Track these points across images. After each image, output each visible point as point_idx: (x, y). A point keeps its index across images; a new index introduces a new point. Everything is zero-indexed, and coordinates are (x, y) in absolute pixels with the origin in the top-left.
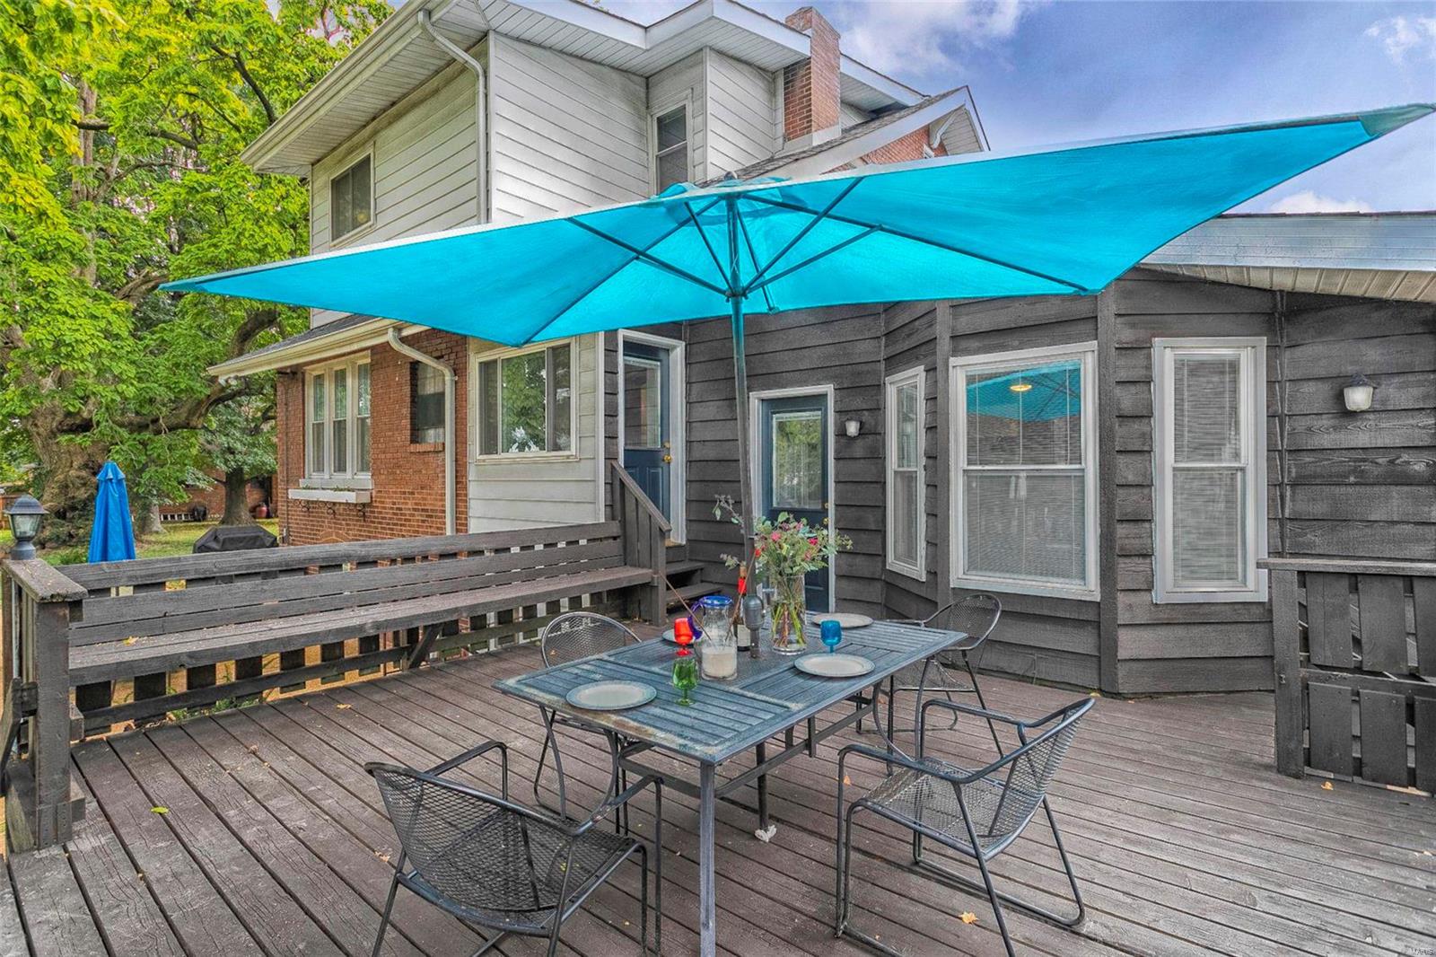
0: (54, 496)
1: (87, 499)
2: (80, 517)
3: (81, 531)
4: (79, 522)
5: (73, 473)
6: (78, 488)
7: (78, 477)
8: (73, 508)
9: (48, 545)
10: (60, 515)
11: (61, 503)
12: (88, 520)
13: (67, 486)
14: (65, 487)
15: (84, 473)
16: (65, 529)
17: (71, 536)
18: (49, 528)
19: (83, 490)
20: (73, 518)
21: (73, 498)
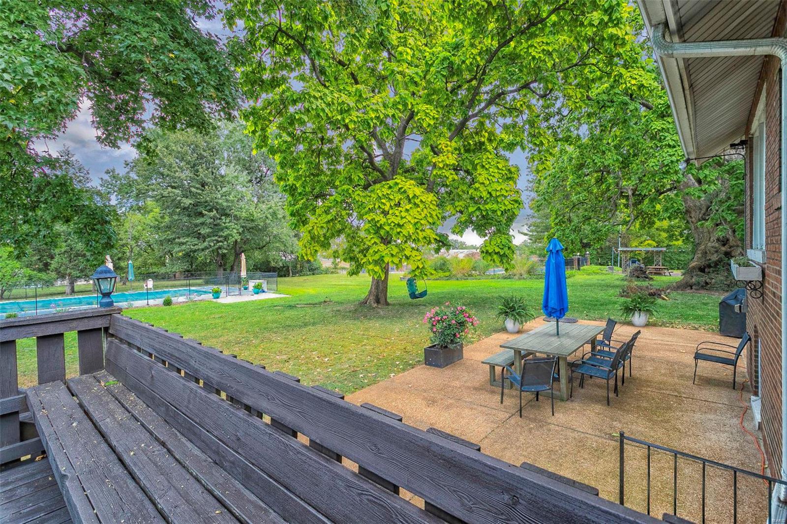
0: (699, 259)
1: (718, 261)
2: (713, 272)
3: (713, 281)
4: (712, 275)
5: (710, 244)
6: (713, 254)
7: (713, 247)
8: (709, 266)
9: (693, 287)
10: (702, 270)
11: (703, 263)
12: (718, 274)
13: (706, 253)
14: (705, 253)
15: (717, 245)
16: (703, 278)
17: (707, 283)
18: (695, 277)
19: (715, 255)
20: (709, 272)
21: (710, 259)
